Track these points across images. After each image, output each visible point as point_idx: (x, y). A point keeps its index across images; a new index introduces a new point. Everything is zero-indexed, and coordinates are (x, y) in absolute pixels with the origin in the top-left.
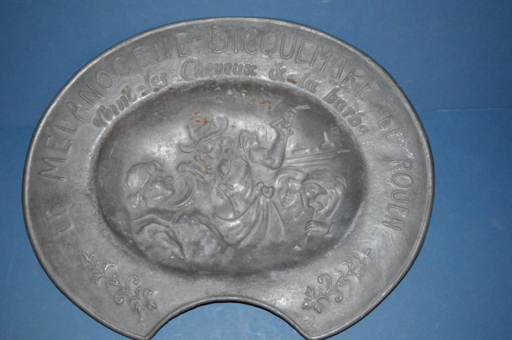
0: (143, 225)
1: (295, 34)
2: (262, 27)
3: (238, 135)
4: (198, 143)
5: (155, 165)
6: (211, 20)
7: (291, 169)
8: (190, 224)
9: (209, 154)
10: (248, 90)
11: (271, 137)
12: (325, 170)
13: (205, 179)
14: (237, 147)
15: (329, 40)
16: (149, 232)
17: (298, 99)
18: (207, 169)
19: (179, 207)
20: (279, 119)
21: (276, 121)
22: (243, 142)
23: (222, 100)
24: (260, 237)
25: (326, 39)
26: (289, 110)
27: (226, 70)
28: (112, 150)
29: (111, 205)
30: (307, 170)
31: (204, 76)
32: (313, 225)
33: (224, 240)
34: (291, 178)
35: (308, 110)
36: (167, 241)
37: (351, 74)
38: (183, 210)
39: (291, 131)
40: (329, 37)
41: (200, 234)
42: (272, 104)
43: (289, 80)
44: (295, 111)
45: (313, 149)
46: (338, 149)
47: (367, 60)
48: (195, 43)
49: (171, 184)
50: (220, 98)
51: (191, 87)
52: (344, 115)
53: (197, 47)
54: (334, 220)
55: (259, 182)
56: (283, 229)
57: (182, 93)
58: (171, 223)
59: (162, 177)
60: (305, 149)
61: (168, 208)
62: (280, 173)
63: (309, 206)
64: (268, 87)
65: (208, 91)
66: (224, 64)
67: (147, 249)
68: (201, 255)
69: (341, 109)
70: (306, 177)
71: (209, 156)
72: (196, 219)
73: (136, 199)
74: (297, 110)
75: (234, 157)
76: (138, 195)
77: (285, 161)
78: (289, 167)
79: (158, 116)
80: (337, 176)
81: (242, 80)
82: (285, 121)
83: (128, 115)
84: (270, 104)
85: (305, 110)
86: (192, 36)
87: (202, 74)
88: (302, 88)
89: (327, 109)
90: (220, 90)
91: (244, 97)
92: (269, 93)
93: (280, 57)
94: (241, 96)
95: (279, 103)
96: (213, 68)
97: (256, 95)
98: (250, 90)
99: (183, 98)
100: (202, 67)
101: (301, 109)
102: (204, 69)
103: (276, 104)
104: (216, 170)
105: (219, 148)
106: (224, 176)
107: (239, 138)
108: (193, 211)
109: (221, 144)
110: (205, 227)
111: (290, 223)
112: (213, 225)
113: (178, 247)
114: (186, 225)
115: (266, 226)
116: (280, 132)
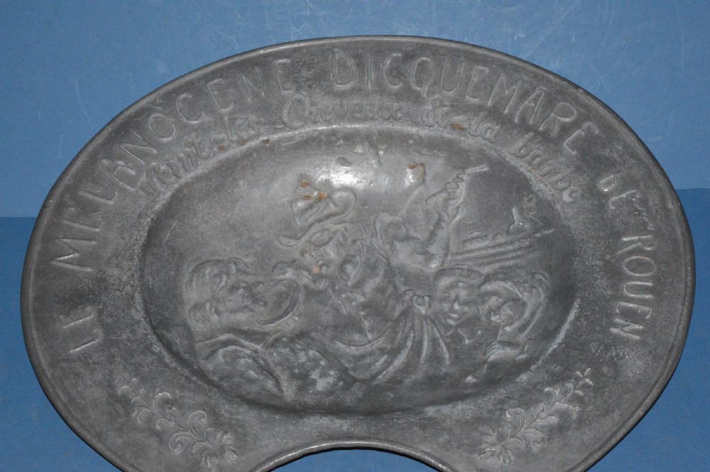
0: (216, 348)
1: (463, 59)
2: (410, 49)
4: (308, 230)
5: (235, 264)
7: (458, 269)
8: (293, 351)
9: (324, 248)
10: (388, 144)
12: (516, 266)
13: (317, 284)
14: (372, 237)
16: (224, 356)
17: (468, 156)
18: (320, 268)
19: (274, 327)
22: (380, 229)
24: (408, 367)
25: (511, 64)
27: (353, 112)
28: (168, 235)
29: (164, 316)
30: (486, 270)
31: (319, 122)
32: (497, 346)
33: (349, 375)
34: (460, 282)
35: (485, 173)
36: (254, 370)
37: (553, 114)
38: (281, 332)
40: (517, 62)
41: (309, 364)
42: (427, 168)
43: (454, 126)
45: (495, 235)
46: (537, 231)
48: (305, 73)
49: (261, 294)
50: (345, 159)
51: (298, 139)
53: (309, 79)
54: (532, 336)
55: (408, 288)
56: (447, 356)
57: (283, 149)
58: (261, 346)
59: (246, 283)
60: (482, 237)
61: (256, 328)
62: (442, 274)
63: (491, 321)
64: (420, 137)
65: (324, 147)
66: (350, 104)
67: (222, 379)
68: (311, 392)
69: (538, 166)
70: (485, 279)
71: (324, 251)
72: (302, 343)
73: (204, 312)
74: (469, 174)
76: (208, 305)
77: (449, 258)
79: (243, 186)
80: (535, 273)
82: (449, 194)
83: (198, 179)
84: (424, 169)
85: (482, 175)
86: (301, 64)
87: (315, 118)
88: (476, 136)
89: (516, 167)
90: (344, 145)
91: (382, 157)
92: (423, 148)
93: (440, 92)
94: (378, 156)
95: (440, 164)
96: (333, 110)
97: (401, 154)
98: (391, 144)
99: (284, 158)
100: (315, 109)
101: (475, 172)
102: (319, 112)
103: (434, 166)
104: (337, 272)
105: (341, 239)
106: (349, 280)
107: (375, 222)
108: (298, 333)
109: (345, 233)
110: (317, 354)
111: (459, 347)
112: (331, 353)
113: (272, 380)
114: (285, 351)
115: (419, 353)
116: (441, 212)
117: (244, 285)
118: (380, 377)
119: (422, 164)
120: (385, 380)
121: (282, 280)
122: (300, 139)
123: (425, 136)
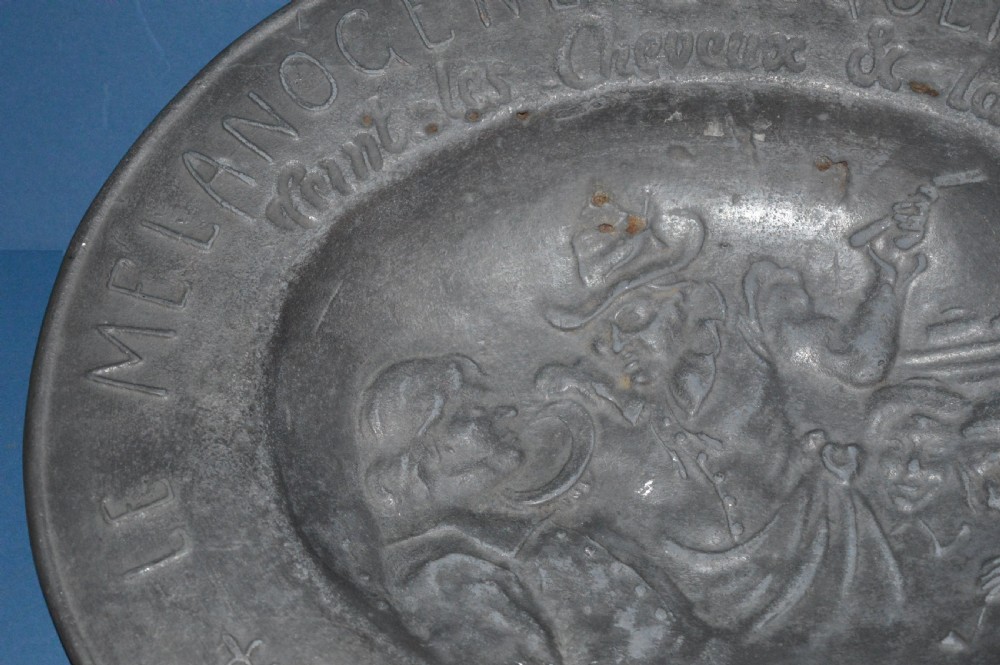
0: (422, 558)
3: (739, 272)
4: (606, 298)
5: (460, 368)
7: (916, 387)
8: (579, 562)
9: (641, 335)
10: (774, 120)
11: (852, 282)
13: (626, 414)
14: (738, 313)
16: (440, 578)
17: (944, 150)
18: (633, 380)
19: (540, 506)
20: (880, 221)
21: (868, 227)
22: (756, 297)
23: (689, 156)
24: (817, 606)
26: (913, 191)
27: (704, 53)
28: (325, 311)
29: (315, 489)
30: (976, 390)
31: (633, 73)
33: (696, 618)
34: (922, 415)
35: (979, 185)
36: (501, 611)
38: (554, 519)
39: (922, 260)
41: (613, 593)
42: (854, 170)
43: (914, 87)
44: (933, 192)
45: (996, 318)
49: (512, 432)
50: (683, 149)
51: (589, 108)
55: (812, 426)
56: (897, 582)
57: (558, 129)
58: (513, 553)
59: (483, 409)
61: (503, 510)
62: (884, 398)
63: (989, 508)
64: (844, 108)
65: (641, 124)
66: (696, 35)
67: (435, 633)
68: (618, 661)
70: (974, 412)
71: (641, 341)
72: (597, 545)
73: (397, 475)
75: (724, 344)
76: (405, 460)
77: (900, 361)
78: (918, 380)
79: (475, 205)
81: (756, 87)
82: (899, 225)
83: (383, 195)
84: (848, 170)
85: (969, 188)
88: (961, 110)
90: (684, 121)
91: (760, 147)
92: (848, 131)
93: (887, 12)
94: (753, 144)
95: (881, 164)
96: (661, 47)
97: (800, 140)
98: (781, 120)
99: (559, 148)
100: (624, 46)
101: (955, 183)
102: (632, 51)
103: (868, 168)
104: (665, 388)
105: (674, 317)
106: (692, 407)
107: (743, 282)
108: (588, 519)
109: (682, 304)
110: (628, 570)
111: (922, 562)
112: (657, 567)
113: (538, 634)
114: (564, 564)
115: (839, 573)
116: (882, 264)
117: (476, 413)
118: (760, 626)
119: (844, 163)
120: (770, 633)
121: (556, 403)
122: (592, 109)
123: (853, 106)
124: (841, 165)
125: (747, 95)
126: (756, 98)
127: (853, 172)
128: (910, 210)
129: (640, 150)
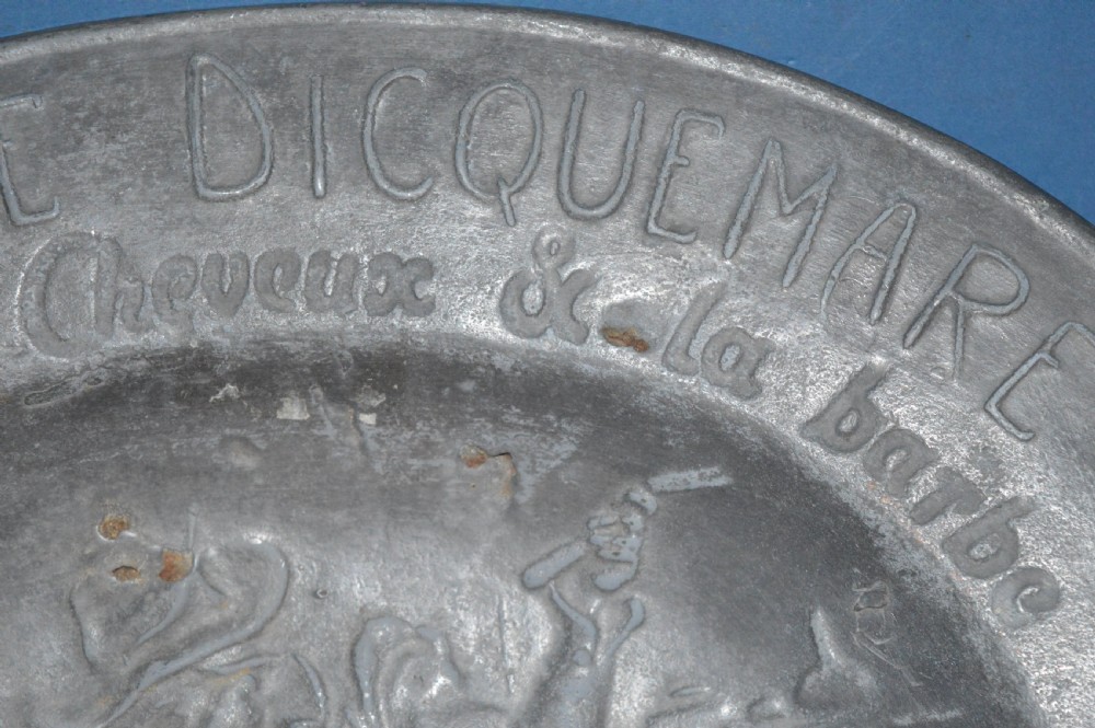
1: (636, 89)
2: (457, 54)
3: (344, 637)
4: (128, 691)
6: (184, 25)
10: (390, 393)
11: (526, 646)
14: (343, 709)
15: (820, 113)
17: (662, 437)
20: (568, 545)
21: (549, 555)
22: (374, 678)
23: (256, 450)
25: (803, 105)
26: (619, 497)
27: (268, 287)
31: (151, 327)
35: (721, 490)
37: (948, 291)
39: (636, 607)
40: (819, 97)
42: (523, 466)
43: (610, 334)
44: (651, 502)
45: (755, 701)
46: (898, 703)
47: (1031, 209)
48: (97, 150)
50: (246, 441)
51: (79, 386)
52: (926, 514)
53: (110, 172)
57: (29, 420)
60: (713, 705)
64: (499, 372)
65: (172, 406)
66: (254, 257)
69: (903, 484)
74: (662, 494)
81: (355, 341)
82: (597, 552)
84: (515, 466)
85: (704, 495)
86: (81, 115)
87: (136, 316)
88: (686, 373)
89: (825, 487)
90: (242, 398)
91: (370, 434)
92: (509, 407)
93: (560, 212)
94: (358, 428)
95: (564, 456)
96: (195, 282)
97: (434, 422)
98: (401, 391)
99: (36, 450)
100: (135, 280)
101: (684, 487)
102: (148, 291)
103: (545, 462)
107: (352, 654)
109: (253, 695)
116: (573, 615)
119: (507, 455)
122: (86, 387)
123: (514, 369)
124: (502, 457)
125: (341, 356)
126: (355, 358)
127: (520, 470)
128: (614, 528)
129: (174, 446)
